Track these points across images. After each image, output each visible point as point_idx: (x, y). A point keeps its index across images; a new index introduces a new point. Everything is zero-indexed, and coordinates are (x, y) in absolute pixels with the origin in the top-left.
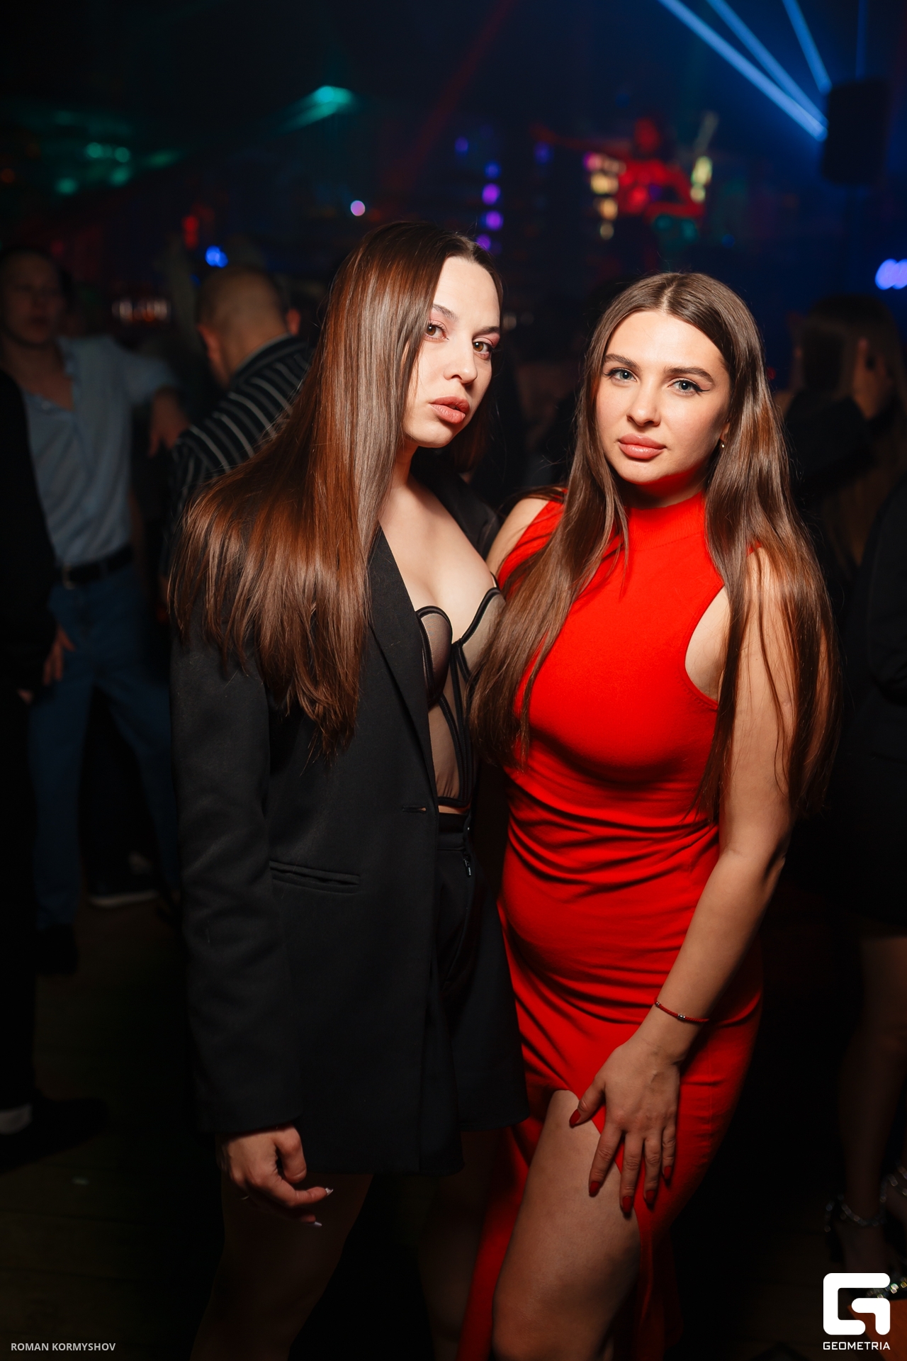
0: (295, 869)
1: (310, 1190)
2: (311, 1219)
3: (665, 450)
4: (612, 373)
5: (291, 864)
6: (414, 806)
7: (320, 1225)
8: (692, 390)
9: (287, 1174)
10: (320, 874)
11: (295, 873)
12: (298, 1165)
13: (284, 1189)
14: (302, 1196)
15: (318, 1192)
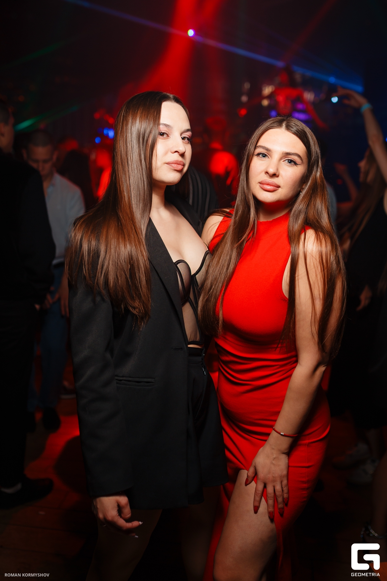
0: (124, 378)
1: (133, 523)
2: (133, 534)
3: (280, 188)
4: (258, 155)
5: (123, 377)
6: (177, 347)
7: (137, 537)
8: (293, 163)
9: (122, 515)
10: (137, 379)
11: (125, 380)
12: (127, 511)
13: (121, 522)
14: (129, 525)
15: (136, 523)
